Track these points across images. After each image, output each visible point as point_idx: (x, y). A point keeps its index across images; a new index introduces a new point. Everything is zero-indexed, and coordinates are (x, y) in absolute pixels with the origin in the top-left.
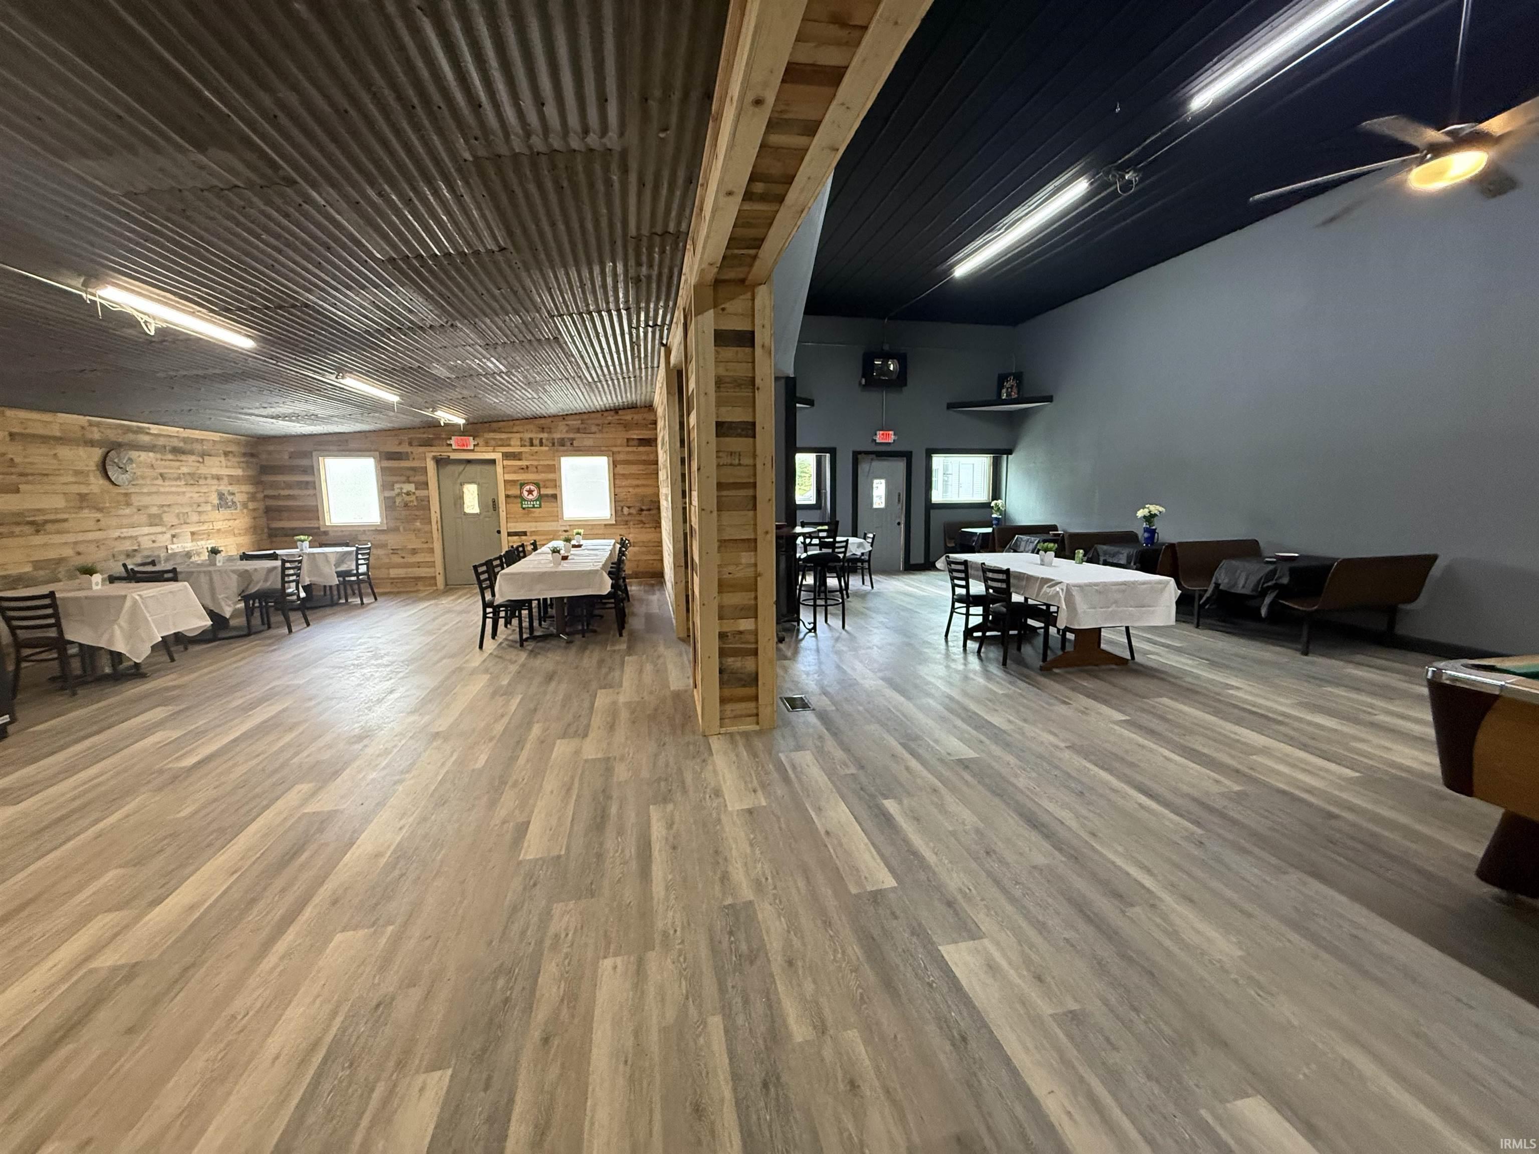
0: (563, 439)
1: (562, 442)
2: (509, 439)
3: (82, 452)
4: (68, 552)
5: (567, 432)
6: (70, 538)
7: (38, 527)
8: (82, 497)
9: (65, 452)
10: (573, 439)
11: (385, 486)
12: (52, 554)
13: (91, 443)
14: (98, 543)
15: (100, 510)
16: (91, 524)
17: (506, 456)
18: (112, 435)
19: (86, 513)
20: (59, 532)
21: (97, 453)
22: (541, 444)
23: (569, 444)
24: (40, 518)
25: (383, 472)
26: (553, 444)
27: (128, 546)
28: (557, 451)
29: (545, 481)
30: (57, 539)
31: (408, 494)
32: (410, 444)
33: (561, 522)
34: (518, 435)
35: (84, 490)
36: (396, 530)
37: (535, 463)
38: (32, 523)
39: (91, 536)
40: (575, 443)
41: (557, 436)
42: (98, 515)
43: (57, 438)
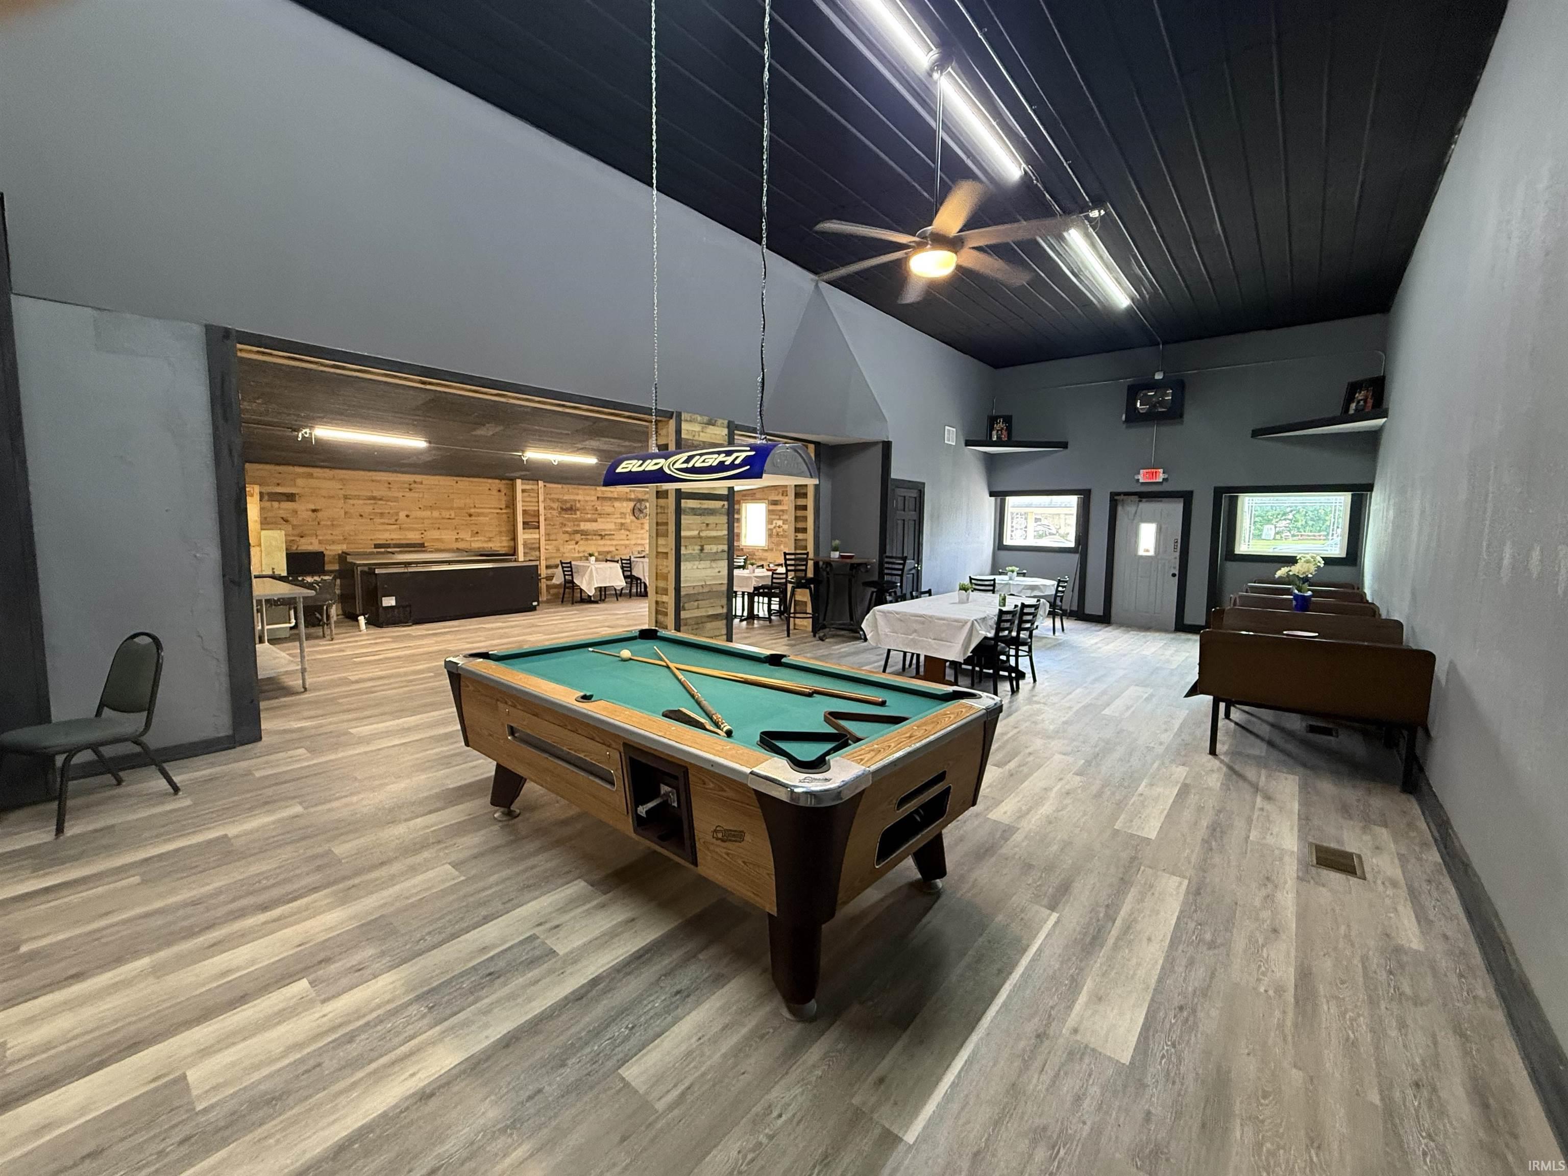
3: (625, 504)
4: (612, 549)
6: (614, 543)
7: (602, 537)
8: (622, 524)
9: (617, 504)
11: (770, 522)
12: (606, 549)
13: (630, 500)
14: (626, 546)
15: (629, 530)
16: (624, 537)
18: (640, 496)
19: (623, 531)
20: (610, 540)
21: (632, 504)
24: (603, 533)
25: (770, 512)
27: (640, 549)
30: (609, 542)
31: (779, 527)
35: (623, 521)
36: (772, 550)
38: (600, 535)
39: (622, 542)
42: (628, 533)
43: (615, 499)
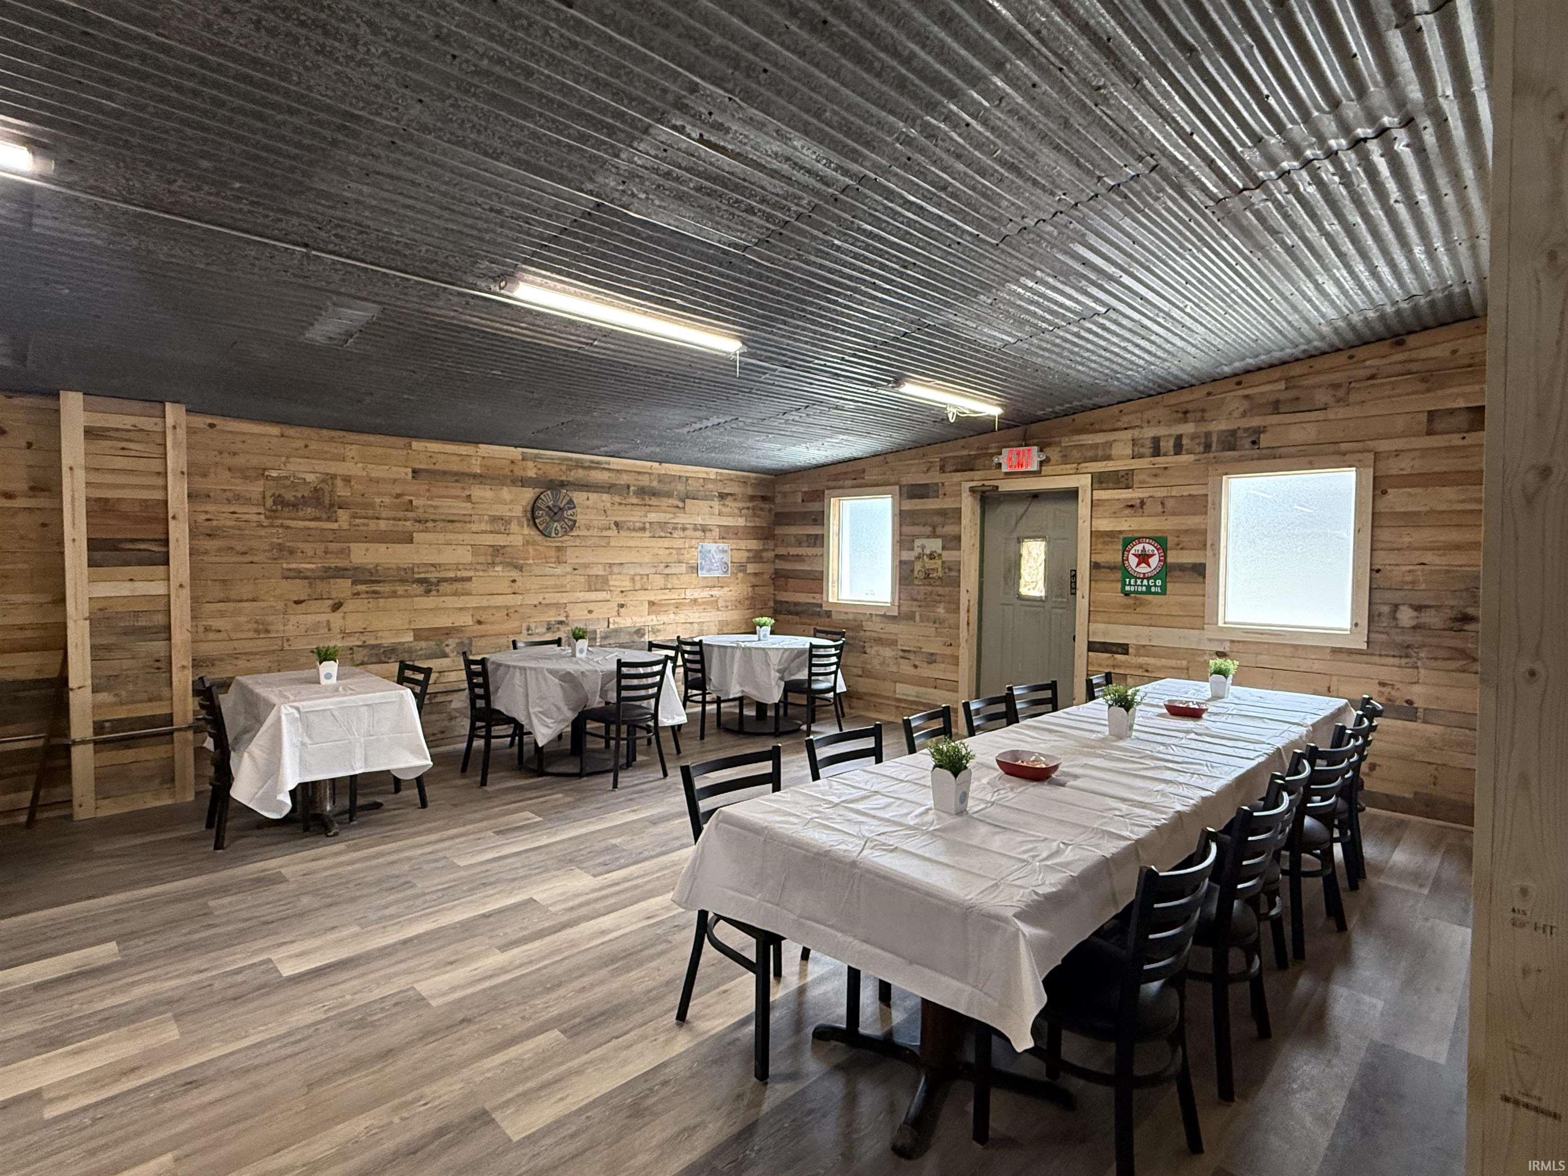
0: (1233, 433)
1: (1230, 441)
2: (1109, 444)
3: (507, 493)
4: (465, 620)
5: (1244, 414)
6: (473, 602)
7: (429, 586)
8: (497, 550)
9: (480, 492)
10: (1259, 431)
11: (902, 541)
12: (444, 621)
14: (509, 611)
16: (504, 586)
17: (1100, 481)
18: (554, 473)
19: (498, 571)
21: (528, 494)
22: (1178, 449)
23: (1247, 443)
24: (433, 576)
25: (903, 518)
26: (1208, 447)
27: (552, 617)
28: (1217, 461)
29: (1179, 533)
31: (931, 556)
32: (943, 470)
33: (1209, 633)
34: (1128, 435)
35: (500, 540)
36: (910, 617)
37: (1160, 493)
38: (422, 581)
39: (500, 601)
40: (1265, 440)
41: (1219, 426)
42: (515, 574)
43: (475, 476)
